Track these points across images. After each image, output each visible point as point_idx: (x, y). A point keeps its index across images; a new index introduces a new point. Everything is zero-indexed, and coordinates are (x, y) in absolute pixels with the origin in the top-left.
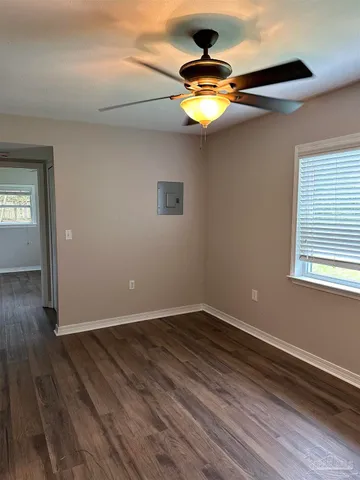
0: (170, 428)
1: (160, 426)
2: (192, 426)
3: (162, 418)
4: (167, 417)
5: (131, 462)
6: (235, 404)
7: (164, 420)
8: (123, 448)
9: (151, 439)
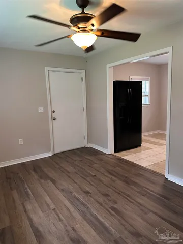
0: (108, 208)
1: (113, 209)
2: (97, 211)
3: (114, 214)
4: (112, 215)
5: (119, 194)
6: (69, 228)
7: (113, 213)
8: (126, 198)
9: (115, 202)
